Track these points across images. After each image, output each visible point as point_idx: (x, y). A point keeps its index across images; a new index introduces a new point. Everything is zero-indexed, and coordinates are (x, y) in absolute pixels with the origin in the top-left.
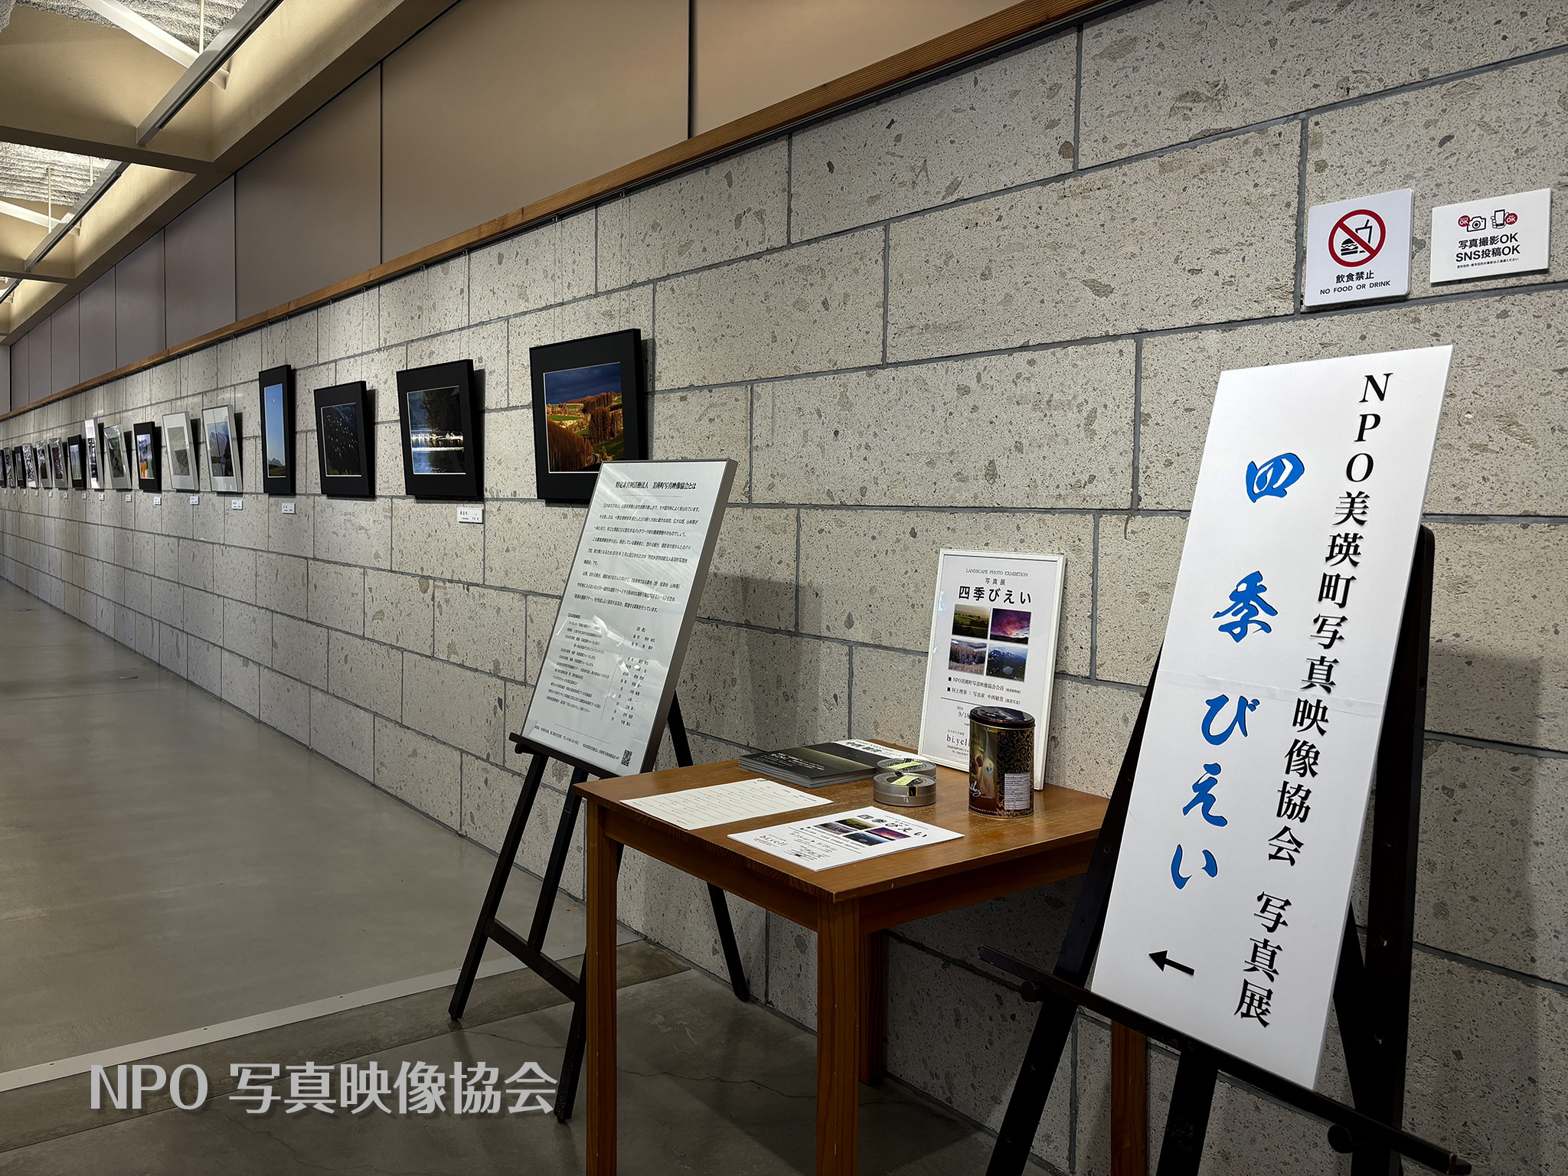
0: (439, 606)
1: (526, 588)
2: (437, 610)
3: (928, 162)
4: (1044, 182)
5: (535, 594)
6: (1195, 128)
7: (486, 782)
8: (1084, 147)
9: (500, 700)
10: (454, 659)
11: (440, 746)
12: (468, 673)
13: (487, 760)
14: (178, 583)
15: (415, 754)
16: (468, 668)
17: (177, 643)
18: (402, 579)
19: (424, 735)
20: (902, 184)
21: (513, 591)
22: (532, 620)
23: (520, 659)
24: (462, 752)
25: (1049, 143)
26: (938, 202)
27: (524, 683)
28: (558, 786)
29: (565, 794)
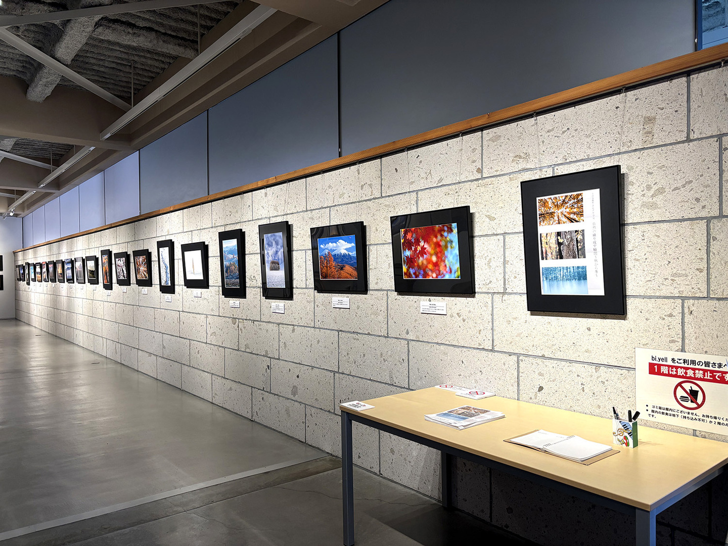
1: (279, 322)
2: (240, 331)
3: (432, 171)
4: (472, 181)
5: (283, 324)
6: (520, 167)
7: (263, 398)
8: (485, 170)
9: (268, 366)
10: (248, 350)
11: (242, 385)
12: (254, 356)
13: (263, 390)
14: (116, 322)
15: (231, 389)
16: (254, 354)
17: (116, 348)
18: (224, 319)
19: (235, 381)
20: (423, 178)
21: (273, 323)
22: (282, 335)
23: (277, 350)
24: (252, 387)
25: (473, 168)
26: (435, 185)
27: (279, 359)
28: (294, 399)
29: (297, 401)
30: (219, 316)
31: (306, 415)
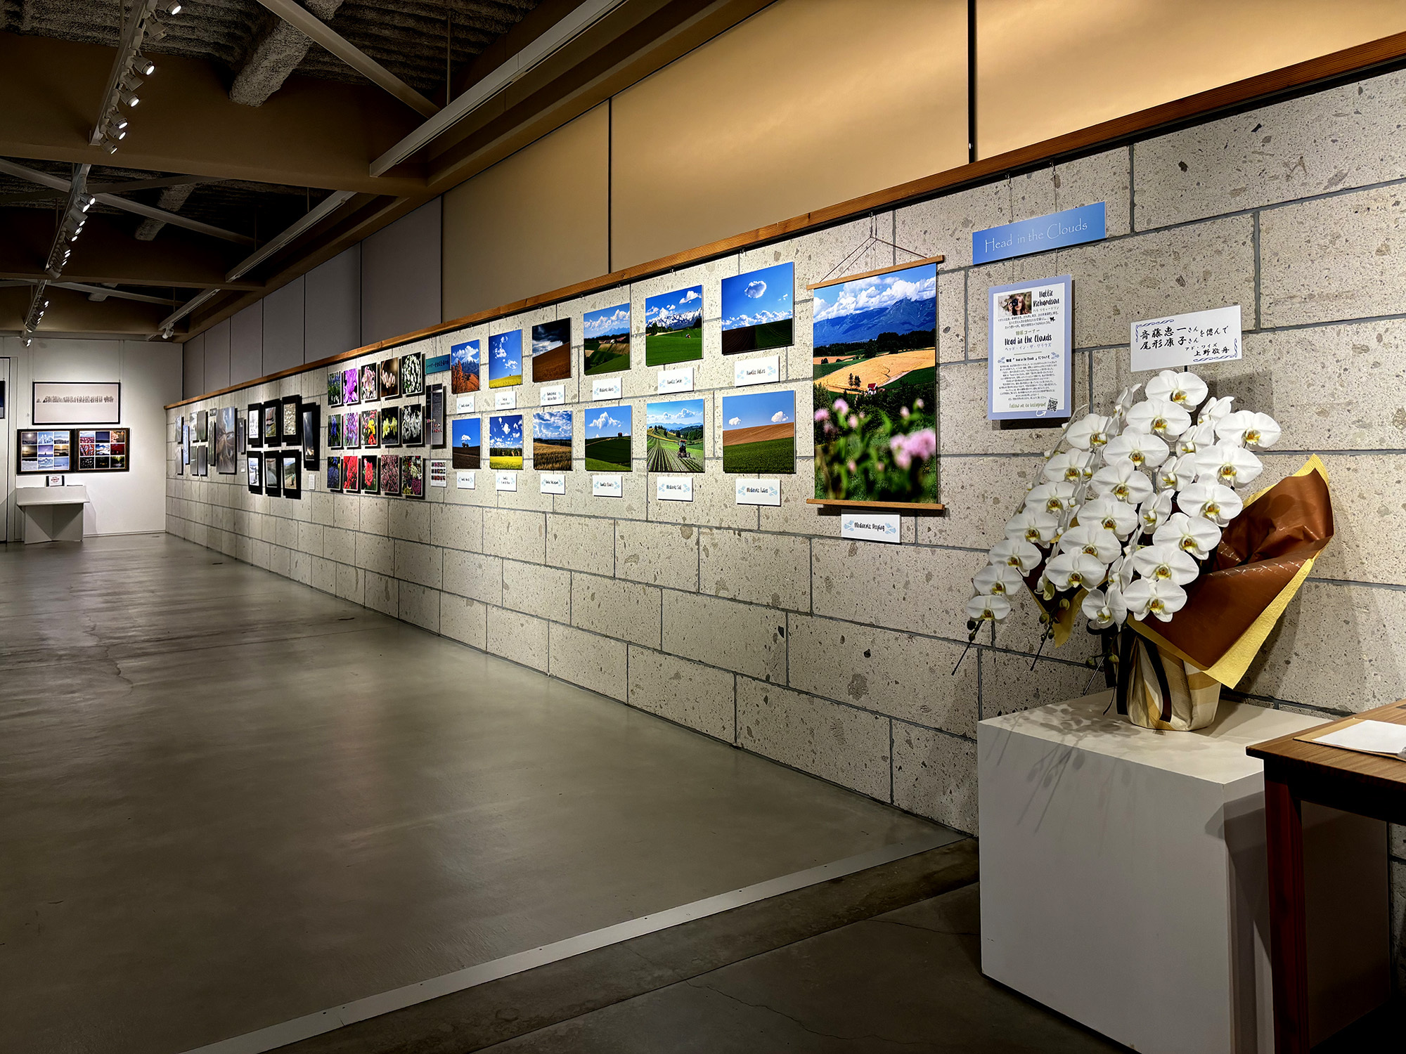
0: (705, 549)
1: (811, 532)
2: (703, 553)
5: (821, 537)
7: (766, 699)
9: (781, 630)
10: (722, 593)
11: (708, 669)
12: (741, 606)
13: (767, 680)
14: (388, 537)
15: (677, 676)
16: (740, 602)
17: (386, 587)
18: (659, 528)
19: (689, 660)
21: (795, 535)
22: (818, 560)
23: (804, 593)
24: (735, 674)
27: (811, 614)
28: (856, 703)
29: (865, 710)
30: (647, 521)
31: (892, 742)
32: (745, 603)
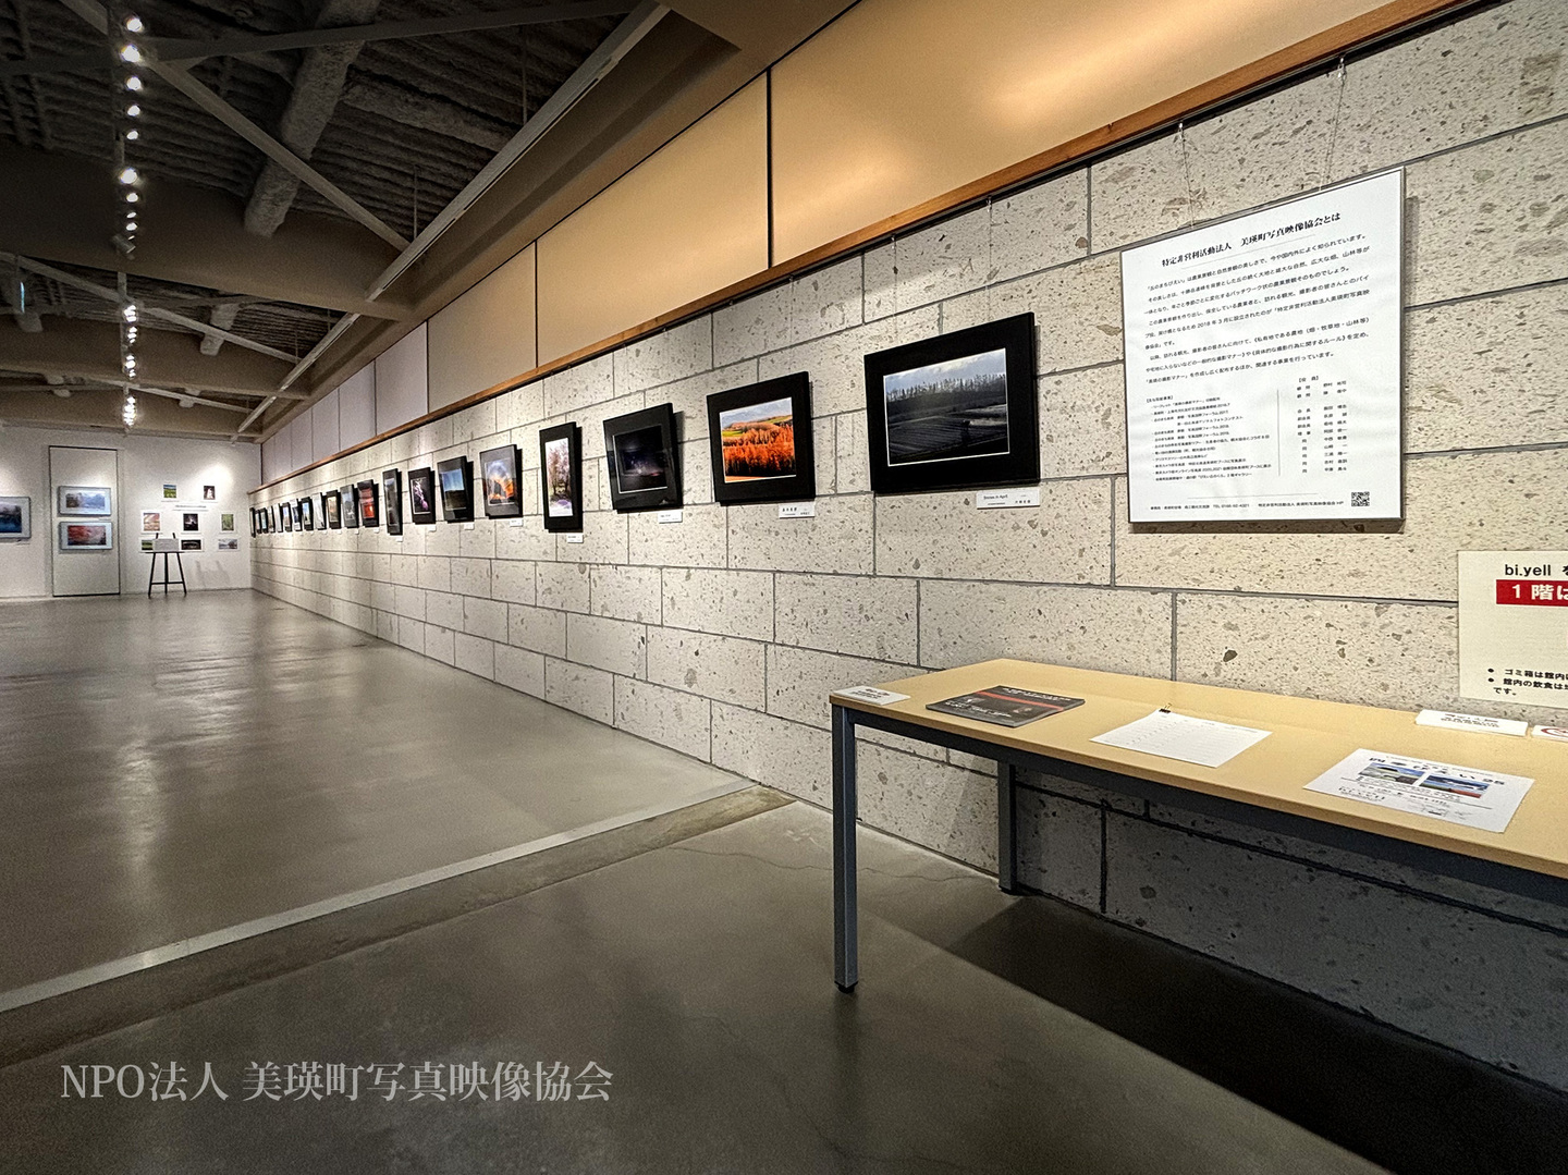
0: (595, 581)
1: (662, 564)
2: (593, 584)
3: (972, 260)
4: (1065, 265)
5: (669, 567)
6: (1182, 221)
7: (633, 692)
8: (1096, 240)
9: (643, 638)
10: (606, 614)
11: (596, 672)
12: (618, 622)
13: (634, 678)
15: (577, 678)
16: (617, 619)
18: (565, 566)
20: (952, 277)
21: (652, 567)
22: (666, 585)
23: (658, 610)
24: (613, 673)
25: (1069, 239)
26: (981, 285)
27: (662, 626)
28: (689, 690)
29: (695, 695)
30: (557, 562)
31: (712, 717)
32: (619, 620)
